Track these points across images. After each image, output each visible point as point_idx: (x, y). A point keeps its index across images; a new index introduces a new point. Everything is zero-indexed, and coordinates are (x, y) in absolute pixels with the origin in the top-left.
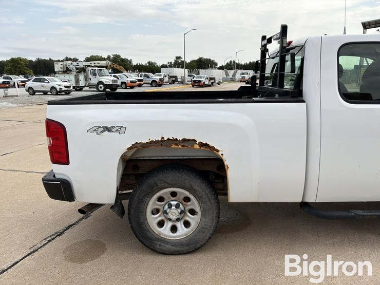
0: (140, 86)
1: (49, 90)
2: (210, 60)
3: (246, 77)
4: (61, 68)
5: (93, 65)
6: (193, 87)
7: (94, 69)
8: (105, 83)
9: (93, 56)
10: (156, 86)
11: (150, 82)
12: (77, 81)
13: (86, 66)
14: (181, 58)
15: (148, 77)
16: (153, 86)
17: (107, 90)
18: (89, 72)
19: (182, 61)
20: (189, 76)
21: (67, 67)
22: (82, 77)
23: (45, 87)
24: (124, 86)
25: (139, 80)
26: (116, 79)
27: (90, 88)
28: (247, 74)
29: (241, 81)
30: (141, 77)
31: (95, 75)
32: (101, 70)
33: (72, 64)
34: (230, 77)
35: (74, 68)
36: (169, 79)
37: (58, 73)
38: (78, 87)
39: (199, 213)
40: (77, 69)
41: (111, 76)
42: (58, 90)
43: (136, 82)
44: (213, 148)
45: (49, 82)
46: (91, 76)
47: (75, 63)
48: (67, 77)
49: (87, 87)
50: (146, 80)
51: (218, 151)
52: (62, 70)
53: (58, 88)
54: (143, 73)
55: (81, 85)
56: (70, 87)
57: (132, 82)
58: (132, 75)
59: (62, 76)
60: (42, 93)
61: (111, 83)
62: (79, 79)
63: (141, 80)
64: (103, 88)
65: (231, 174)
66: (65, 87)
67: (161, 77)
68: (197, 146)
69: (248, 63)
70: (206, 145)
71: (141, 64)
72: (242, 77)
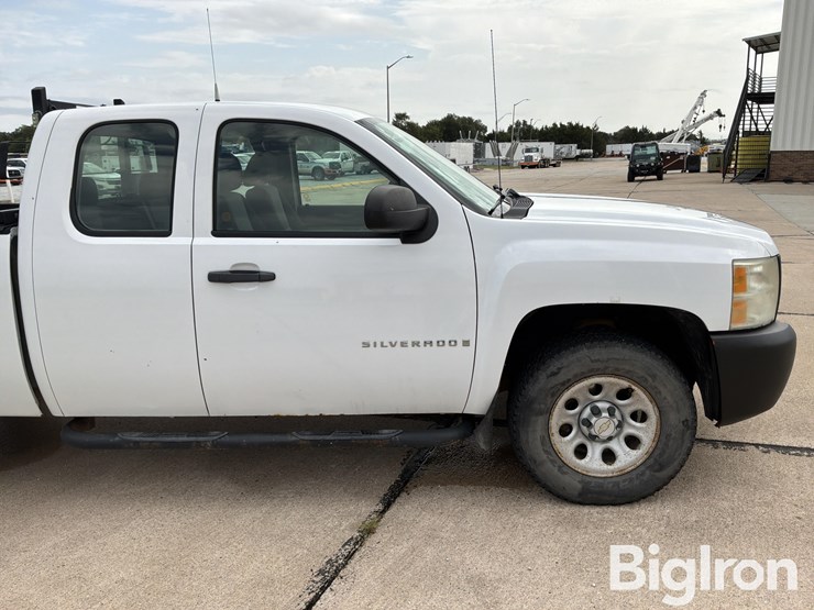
2: (470, 119)
3: (535, 158)
10: (322, 180)
11: (311, 169)
14: (407, 117)
15: (307, 160)
16: (316, 180)
19: (408, 123)
28: (538, 150)
34: (503, 157)
36: (355, 163)
50: (301, 166)
67: (336, 160)
69: (550, 125)
72: (526, 157)
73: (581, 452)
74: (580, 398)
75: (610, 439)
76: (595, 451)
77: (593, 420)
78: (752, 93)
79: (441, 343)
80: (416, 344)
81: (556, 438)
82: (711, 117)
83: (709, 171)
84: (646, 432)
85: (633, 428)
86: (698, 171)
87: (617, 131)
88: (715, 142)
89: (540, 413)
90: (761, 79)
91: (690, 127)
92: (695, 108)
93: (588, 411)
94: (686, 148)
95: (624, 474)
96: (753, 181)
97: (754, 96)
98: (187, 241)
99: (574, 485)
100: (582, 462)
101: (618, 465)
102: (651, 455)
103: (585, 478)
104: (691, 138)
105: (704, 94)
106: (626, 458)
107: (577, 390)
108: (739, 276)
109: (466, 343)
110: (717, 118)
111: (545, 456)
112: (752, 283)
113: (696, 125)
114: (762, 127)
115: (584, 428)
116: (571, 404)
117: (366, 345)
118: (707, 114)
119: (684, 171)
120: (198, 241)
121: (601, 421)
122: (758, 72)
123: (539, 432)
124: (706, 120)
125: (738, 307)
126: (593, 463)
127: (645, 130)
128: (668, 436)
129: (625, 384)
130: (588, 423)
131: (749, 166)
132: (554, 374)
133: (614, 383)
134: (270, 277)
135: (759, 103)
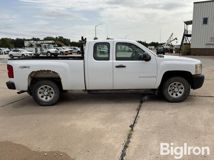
0: (71, 54)
1: (21, 56)
4: (28, 44)
5: (45, 43)
6: (100, 54)
7: (45, 45)
8: (51, 52)
9: (48, 37)
10: (80, 54)
11: (77, 52)
12: (36, 51)
13: (41, 43)
15: (76, 49)
16: (78, 54)
17: (52, 56)
18: (43, 46)
20: (99, 48)
21: (31, 44)
22: (39, 49)
23: (19, 54)
24: (62, 54)
25: (70, 51)
26: (57, 50)
27: (43, 55)
29: (128, 52)
30: (72, 49)
31: (46, 48)
32: (49, 45)
33: (34, 42)
34: (123, 49)
35: (35, 44)
37: (27, 47)
38: (37, 54)
39: (54, 93)
40: (36, 45)
41: (55, 48)
42: (26, 56)
43: (68, 52)
44: (56, 73)
45: (21, 52)
46: (43, 49)
47: (35, 42)
48: (31, 49)
49: (42, 54)
50: (74, 51)
51: (58, 74)
52: (28, 45)
53: (26, 55)
54: (73, 47)
55: (38, 53)
56: (32, 54)
57: (66, 52)
58: (67, 48)
59: (28, 49)
60: (17, 58)
61: (54, 52)
62: (37, 50)
63: (72, 51)
64: (50, 55)
65: (62, 81)
66: (29, 54)
68: (51, 72)
70: (54, 72)
71: (74, 42)
72: (129, 49)
73: (172, 94)
74: (173, 86)
75: (177, 92)
76: (174, 94)
77: (175, 89)
78: (186, 34)
79: (151, 77)
80: (147, 77)
81: (169, 92)
82: (174, 40)
83: (175, 53)
84: (182, 91)
85: (180, 90)
86: (173, 53)
87: (150, 43)
88: (175, 46)
89: (167, 88)
90: (187, 31)
91: (169, 42)
92: (170, 37)
93: (174, 88)
94: (168, 47)
95: (179, 97)
96: (186, 55)
97: (186, 35)
98: (112, 61)
99: (172, 99)
100: (173, 96)
101: (178, 96)
102: (183, 94)
103: (173, 98)
104: (169, 45)
105: (172, 34)
106: (179, 95)
107: (172, 84)
108: (196, 66)
109: (155, 77)
110: (176, 40)
111: (167, 95)
112: (198, 68)
113: (171, 42)
114: (188, 42)
115: (173, 90)
116: (171, 87)
117: (140, 77)
118: (173, 39)
119: (169, 53)
120: (114, 61)
121: (176, 89)
122: (187, 29)
123: (166, 91)
124: (173, 40)
125: (196, 71)
126: (174, 96)
127: (157, 43)
128: (186, 91)
129: (179, 83)
130: (174, 90)
131: (186, 52)
132: (169, 81)
133: (178, 83)
134: (125, 67)
135: (187, 37)
